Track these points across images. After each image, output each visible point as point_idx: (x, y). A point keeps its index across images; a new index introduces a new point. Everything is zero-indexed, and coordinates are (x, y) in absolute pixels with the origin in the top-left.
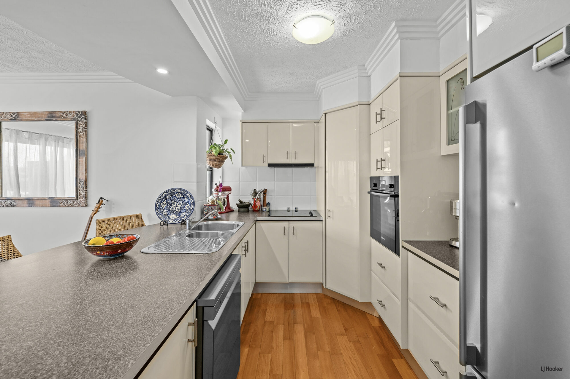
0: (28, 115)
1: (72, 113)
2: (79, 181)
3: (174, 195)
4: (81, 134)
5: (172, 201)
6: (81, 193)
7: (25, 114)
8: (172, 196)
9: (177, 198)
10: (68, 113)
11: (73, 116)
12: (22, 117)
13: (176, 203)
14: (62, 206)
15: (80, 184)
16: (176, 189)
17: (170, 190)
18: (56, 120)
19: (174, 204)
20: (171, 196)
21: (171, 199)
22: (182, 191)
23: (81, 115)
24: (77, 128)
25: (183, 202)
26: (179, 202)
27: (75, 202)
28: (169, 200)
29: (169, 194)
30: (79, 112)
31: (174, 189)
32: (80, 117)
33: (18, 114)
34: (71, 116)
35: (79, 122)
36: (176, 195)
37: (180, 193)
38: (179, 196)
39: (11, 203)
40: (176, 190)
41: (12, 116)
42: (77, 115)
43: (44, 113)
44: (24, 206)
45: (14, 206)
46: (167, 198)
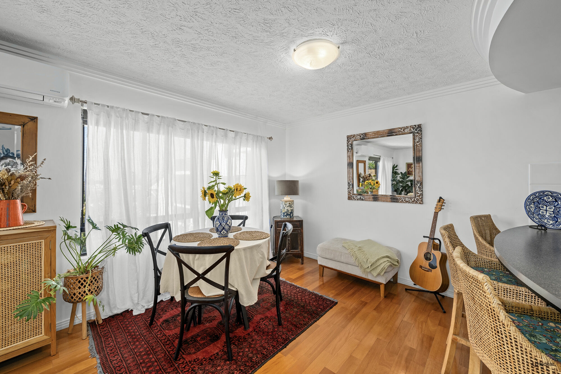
0: (372, 134)
1: (409, 128)
2: (416, 183)
3: (543, 198)
4: (418, 143)
5: (540, 204)
6: (418, 192)
7: (370, 133)
8: (540, 199)
9: (546, 201)
10: (405, 128)
11: (410, 130)
12: (369, 136)
13: (546, 207)
14: (401, 202)
15: (417, 185)
16: (546, 191)
17: (539, 192)
18: (396, 135)
19: (543, 207)
20: (538, 199)
21: (538, 202)
22: (555, 195)
23: (418, 128)
24: (414, 139)
25: (555, 207)
26: (549, 206)
27: (413, 200)
28: (537, 203)
29: (536, 197)
30: (415, 126)
31: (543, 192)
32: (416, 130)
33: (365, 134)
34: (408, 130)
35: (415, 134)
36: (545, 198)
37: (551, 196)
38: (548, 200)
39: (361, 198)
40: (546, 193)
41: (361, 136)
42: (414, 128)
43: (385, 131)
44: (370, 200)
45: (363, 200)
46: (535, 201)
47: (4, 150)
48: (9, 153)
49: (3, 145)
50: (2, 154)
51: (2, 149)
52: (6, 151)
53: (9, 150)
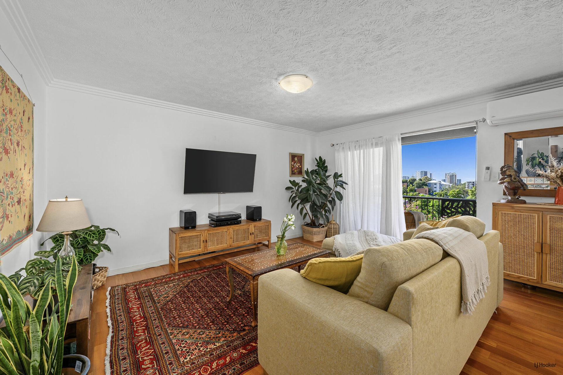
47: (539, 154)
48: (543, 156)
49: (538, 150)
50: (537, 158)
51: (537, 153)
52: (541, 155)
53: (543, 153)
